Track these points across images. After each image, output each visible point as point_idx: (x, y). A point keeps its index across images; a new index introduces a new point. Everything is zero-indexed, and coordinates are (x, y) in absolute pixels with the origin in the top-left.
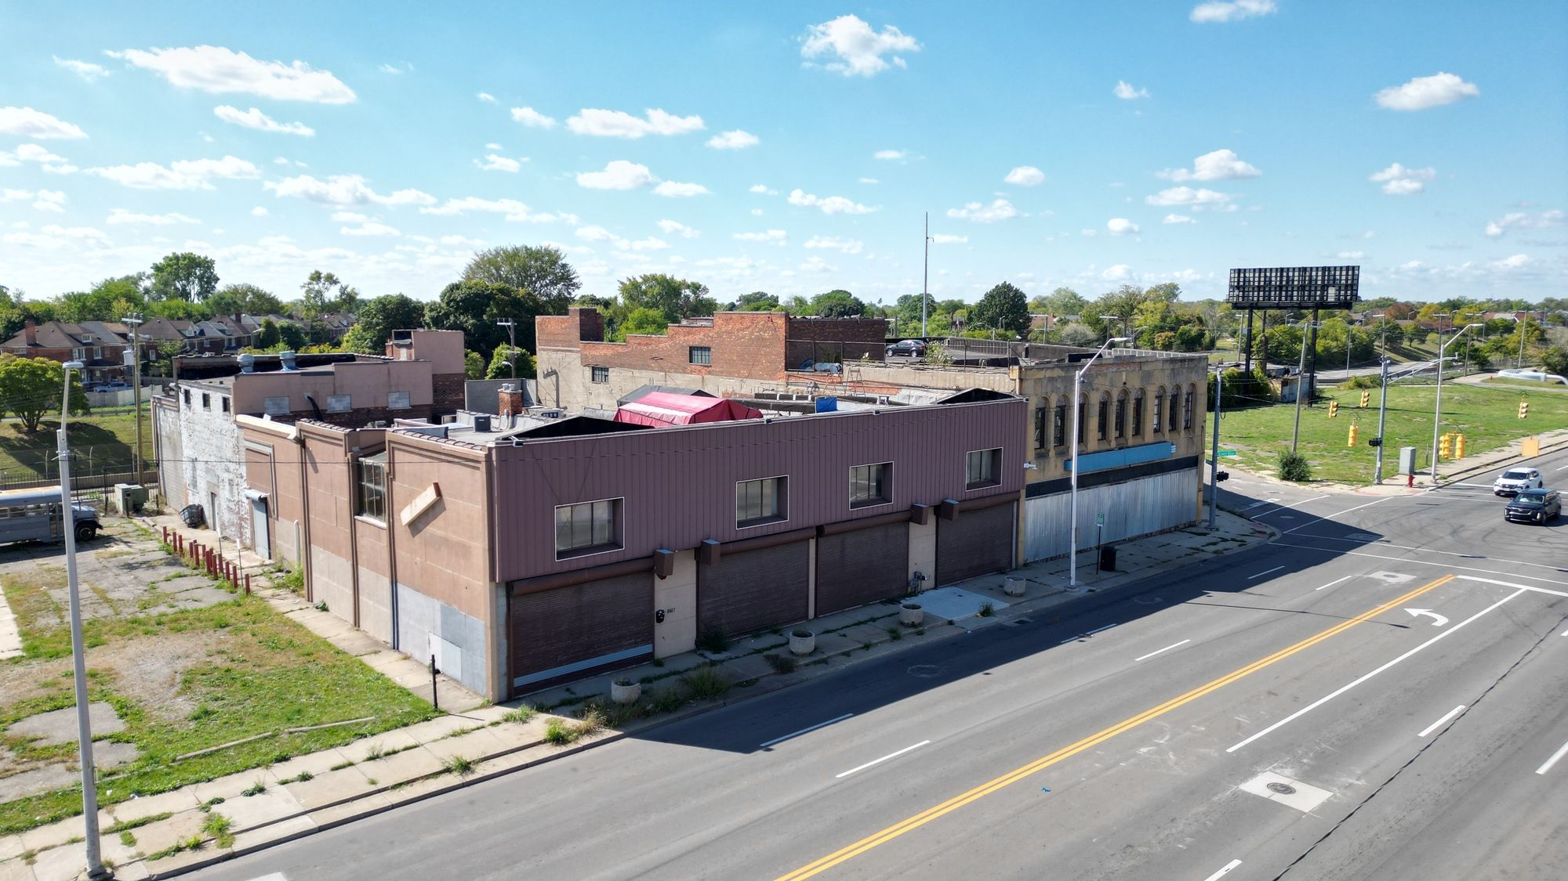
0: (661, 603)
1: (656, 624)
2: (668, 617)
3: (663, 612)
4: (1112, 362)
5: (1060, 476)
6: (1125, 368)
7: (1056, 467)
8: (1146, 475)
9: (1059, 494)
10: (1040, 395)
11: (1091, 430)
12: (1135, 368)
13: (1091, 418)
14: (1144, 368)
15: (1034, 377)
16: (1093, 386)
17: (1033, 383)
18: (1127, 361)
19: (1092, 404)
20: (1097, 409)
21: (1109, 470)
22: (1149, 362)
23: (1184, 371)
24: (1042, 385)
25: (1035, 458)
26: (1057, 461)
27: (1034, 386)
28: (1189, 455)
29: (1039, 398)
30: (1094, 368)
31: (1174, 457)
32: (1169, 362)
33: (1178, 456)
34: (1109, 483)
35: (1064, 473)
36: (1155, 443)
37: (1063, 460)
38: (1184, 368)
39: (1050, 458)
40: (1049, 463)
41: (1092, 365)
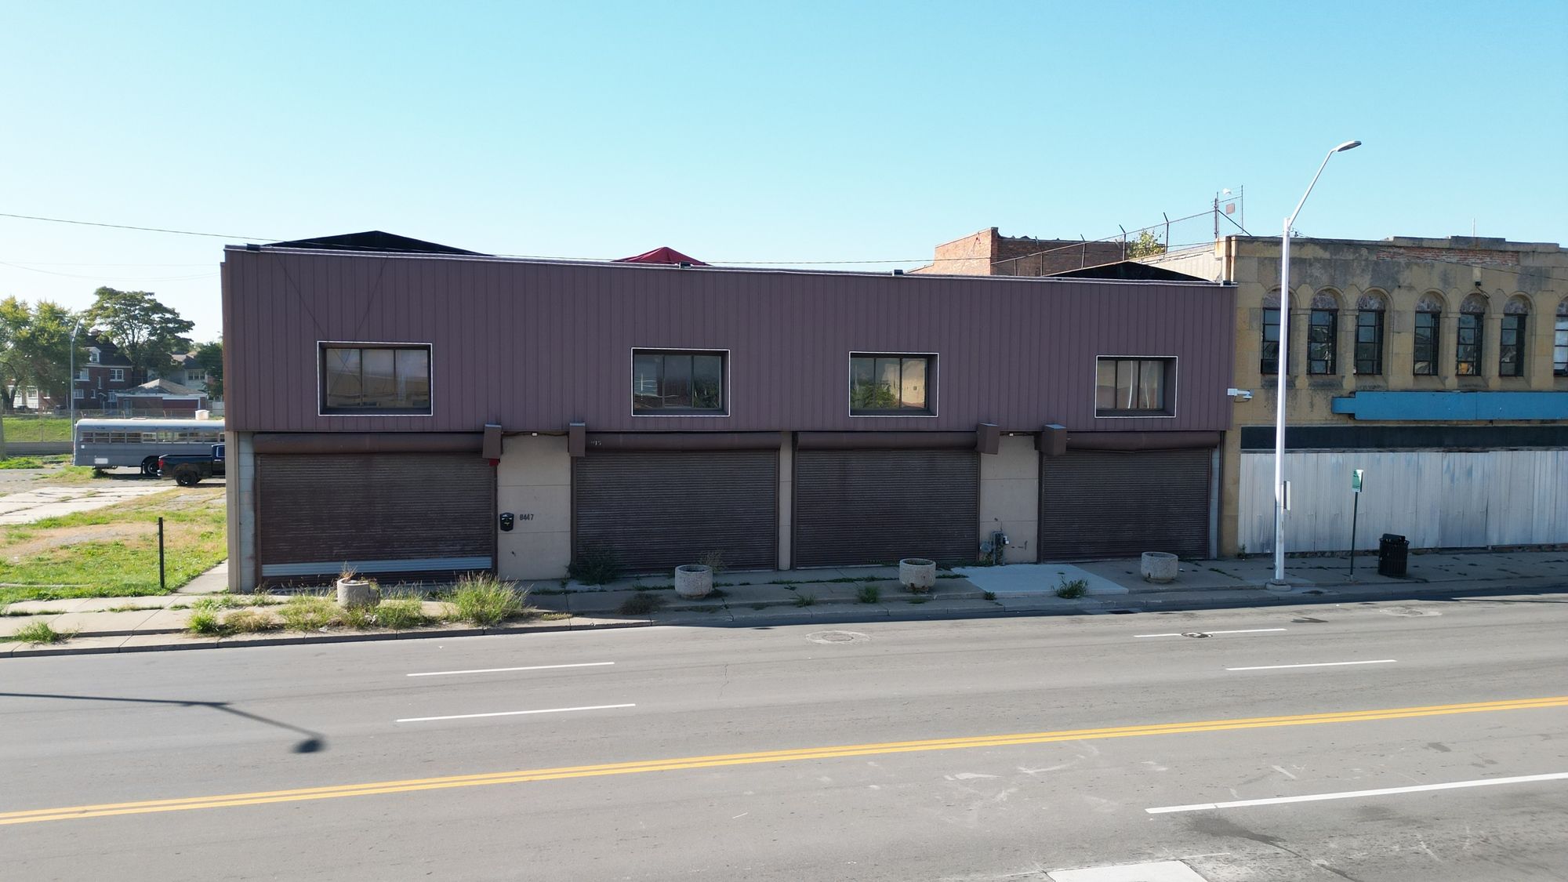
0: (508, 502)
1: (500, 531)
2: (518, 524)
3: (513, 516)
4: (1448, 246)
5: (1323, 422)
6: (1481, 259)
7: (1312, 405)
8: (1538, 445)
9: (1319, 452)
10: (1271, 286)
11: (1396, 354)
12: (1506, 261)
13: (1396, 335)
14: (1529, 262)
15: (1258, 255)
16: (1401, 281)
17: (1254, 264)
18: (1483, 248)
19: (1398, 312)
20: (1410, 320)
21: (1442, 425)
22: (1540, 253)
24: (1276, 269)
25: (1262, 386)
26: (1315, 396)
27: (1258, 269)
29: (1270, 290)
30: (1402, 253)
34: (1444, 447)
35: (1330, 418)
36: (1554, 391)
37: (1328, 396)
39: (1299, 390)
40: (1295, 397)
41: (1397, 247)
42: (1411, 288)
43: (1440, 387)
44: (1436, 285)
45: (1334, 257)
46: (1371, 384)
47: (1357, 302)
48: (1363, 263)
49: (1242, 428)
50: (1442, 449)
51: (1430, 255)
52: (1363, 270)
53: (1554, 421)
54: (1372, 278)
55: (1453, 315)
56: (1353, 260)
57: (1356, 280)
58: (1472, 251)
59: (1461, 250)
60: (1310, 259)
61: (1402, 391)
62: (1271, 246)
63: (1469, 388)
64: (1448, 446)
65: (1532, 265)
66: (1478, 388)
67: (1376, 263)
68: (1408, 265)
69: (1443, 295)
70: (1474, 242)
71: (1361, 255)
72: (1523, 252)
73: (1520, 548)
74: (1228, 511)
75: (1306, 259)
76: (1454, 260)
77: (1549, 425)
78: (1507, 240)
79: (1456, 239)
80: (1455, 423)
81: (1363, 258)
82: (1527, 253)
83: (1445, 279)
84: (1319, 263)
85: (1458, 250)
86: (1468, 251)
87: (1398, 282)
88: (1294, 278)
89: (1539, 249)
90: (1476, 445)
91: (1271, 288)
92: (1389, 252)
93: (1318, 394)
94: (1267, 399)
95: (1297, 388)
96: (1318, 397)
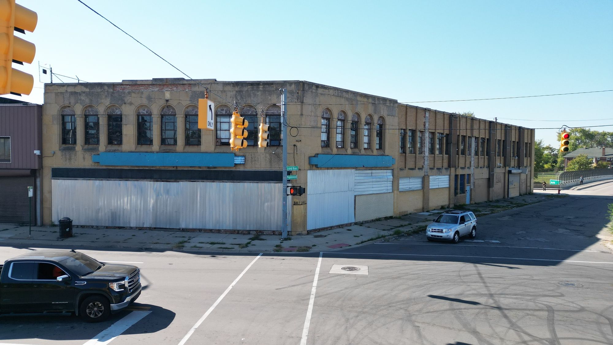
4: (151, 83)
5: (90, 166)
6: (171, 89)
7: (84, 158)
8: (207, 179)
9: (90, 180)
10: (61, 105)
11: (126, 135)
13: (124, 126)
14: (196, 89)
15: (55, 91)
17: (53, 95)
18: (170, 83)
19: (125, 115)
20: (133, 119)
21: (152, 169)
22: (203, 84)
23: (259, 93)
24: (63, 97)
25: (60, 150)
26: (85, 154)
27: (55, 97)
28: (274, 169)
29: (62, 107)
30: (128, 88)
31: (249, 168)
32: (232, 85)
33: (255, 168)
34: (153, 179)
35: (93, 164)
36: (215, 153)
37: (91, 154)
38: (258, 91)
39: (77, 151)
40: (75, 155)
41: (125, 85)
42: (131, 104)
43: (149, 150)
44: (145, 101)
45: (91, 91)
46: (115, 149)
47: (105, 111)
48: (106, 93)
49: (52, 168)
51: (143, 88)
52: (106, 96)
53: (215, 168)
54: (111, 100)
55: (154, 116)
56: (101, 92)
57: (102, 101)
58: (166, 85)
59: (160, 85)
60: (80, 92)
61: (128, 152)
62: (60, 87)
63: (165, 151)
64: (155, 179)
65: (198, 90)
66: (171, 151)
67: (113, 93)
68: (130, 93)
69: (149, 106)
70: (165, 81)
71: (104, 89)
72: (193, 84)
74: (46, 205)
75: (77, 92)
76: (157, 89)
77: (213, 169)
78: (184, 79)
79: (155, 80)
80: (158, 168)
81: (106, 91)
82: (195, 84)
83: (149, 98)
84: (84, 94)
85: (158, 85)
86: (164, 85)
87: (125, 101)
88: (72, 101)
89: (202, 83)
90: (171, 179)
91: (62, 105)
92: (122, 87)
93: (87, 153)
94: (62, 156)
95: (76, 150)
96: (87, 155)
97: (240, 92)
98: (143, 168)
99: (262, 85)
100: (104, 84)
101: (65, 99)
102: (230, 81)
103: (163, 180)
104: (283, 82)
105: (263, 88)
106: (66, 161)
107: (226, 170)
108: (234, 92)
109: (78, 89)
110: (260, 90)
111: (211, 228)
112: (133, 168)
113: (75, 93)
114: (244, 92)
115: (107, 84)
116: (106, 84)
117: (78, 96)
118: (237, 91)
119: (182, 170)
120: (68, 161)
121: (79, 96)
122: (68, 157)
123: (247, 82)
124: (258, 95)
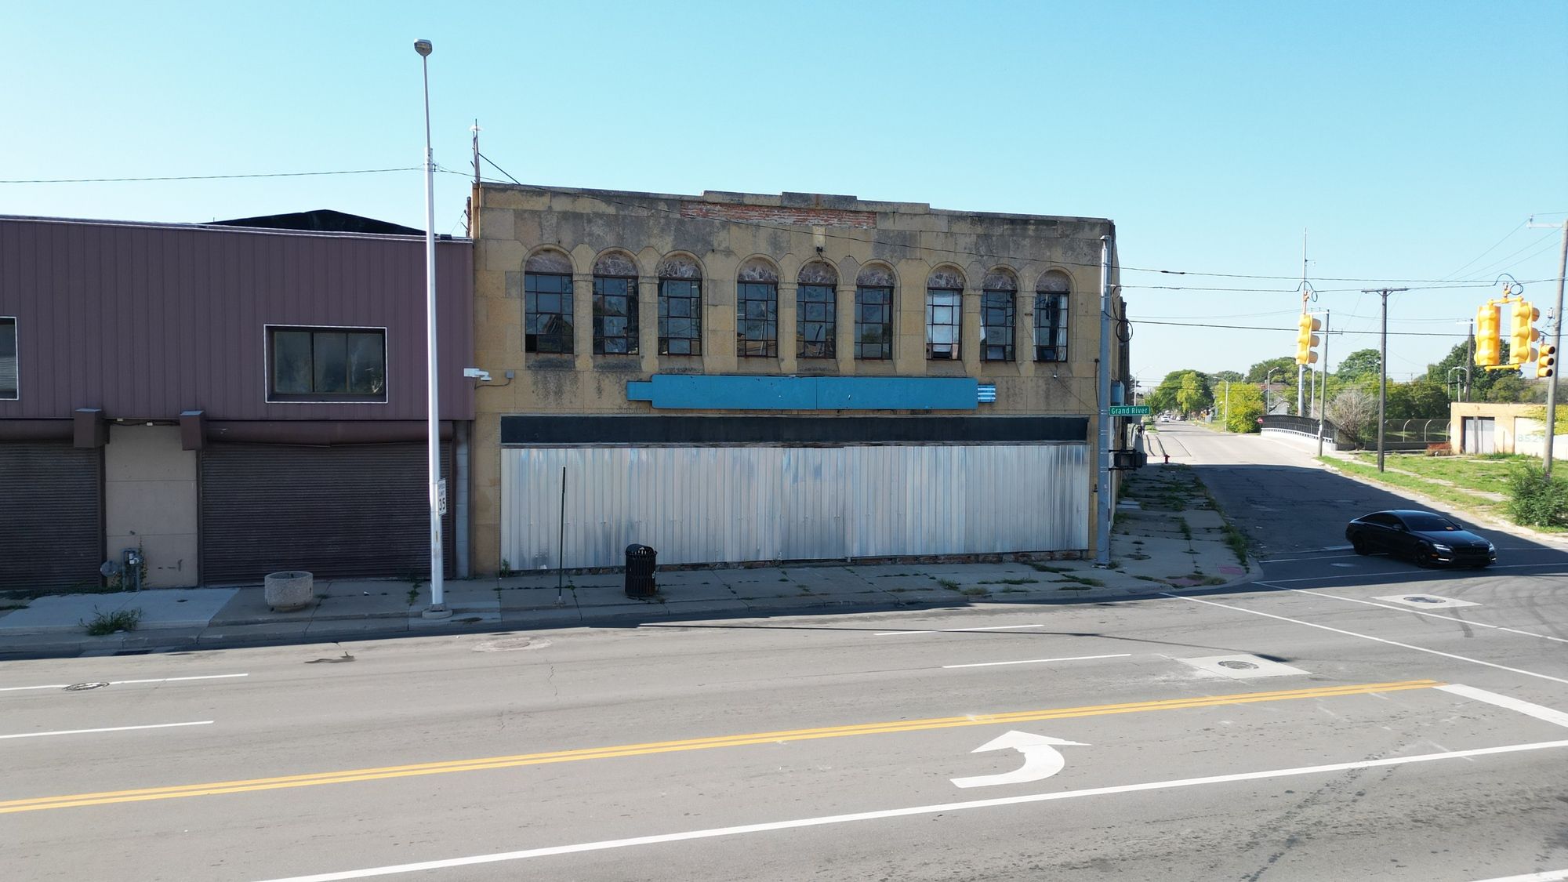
4: (778, 205)
5: (618, 411)
6: (826, 221)
7: (600, 391)
8: (909, 440)
9: (612, 447)
10: (535, 245)
11: (714, 331)
12: (859, 224)
13: (711, 309)
14: (887, 225)
15: (513, 207)
16: (715, 244)
17: (510, 217)
18: (826, 206)
19: (713, 280)
20: (731, 291)
21: (778, 416)
22: (904, 214)
23: (1025, 243)
24: (540, 225)
25: (529, 367)
26: (604, 380)
27: (515, 223)
28: (1053, 414)
29: (534, 250)
30: (719, 211)
31: (1002, 412)
32: (969, 220)
33: (1014, 412)
34: (783, 441)
35: (625, 406)
36: (927, 377)
37: (621, 380)
38: (1024, 237)
39: (579, 372)
40: (575, 380)
41: (710, 203)
42: (728, 252)
43: (774, 371)
44: (764, 249)
45: (621, 213)
46: (683, 366)
47: (657, 268)
48: (662, 221)
49: (503, 418)
50: (780, 443)
51: (756, 214)
52: (663, 230)
53: (927, 411)
54: (675, 240)
55: (788, 286)
56: (648, 217)
57: (653, 241)
58: (814, 210)
59: (799, 209)
60: (588, 215)
61: (721, 375)
62: (531, 196)
63: (812, 372)
64: (787, 440)
65: (893, 228)
66: (826, 372)
67: (681, 222)
68: (725, 225)
69: (773, 261)
70: (815, 201)
71: (658, 211)
72: (880, 213)
73: (891, 559)
74: (483, 519)
75: (582, 214)
76: (790, 220)
77: (924, 416)
78: (858, 199)
79: (788, 196)
80: (796, 413)
81: (662, 214)
82: (886, 214)
83: (775, 243)
84: (601, 219)
85: (795, 209)
86: (808, 211)
87: (712, 246)
88: (567, 237)
89: (902, 210)
90: (827, 439)
91: (535, 247)
92: (701, 209)
93: (608, 377)
94: (535, 383)
95: (578, 369)
96: (607, 381)
97: (986, 237)
98: (755, 416)
99: (1033, 224)
100: (656, 197)
101: (544, 231)
102: (964, 212)
103: (806, 443)
104: (1076, 221)
105: (1036, 230)
106: (546, 396)
107: (950, 416)
108: (974, 238)
109: (585, 206)
110: (1030, 237)
111: (918, 553)
112: (732, 416)
113: (577, 216)
114: (994, 239)
115: (663, 197)
116: (660, 197)
117: (583, 226)
118: (979, 236)
119: (851, 418)
120: (552, 397)
121: (585, 225)
122: (552, 386)
123: (1001, 216)
124: (1025, 245)
